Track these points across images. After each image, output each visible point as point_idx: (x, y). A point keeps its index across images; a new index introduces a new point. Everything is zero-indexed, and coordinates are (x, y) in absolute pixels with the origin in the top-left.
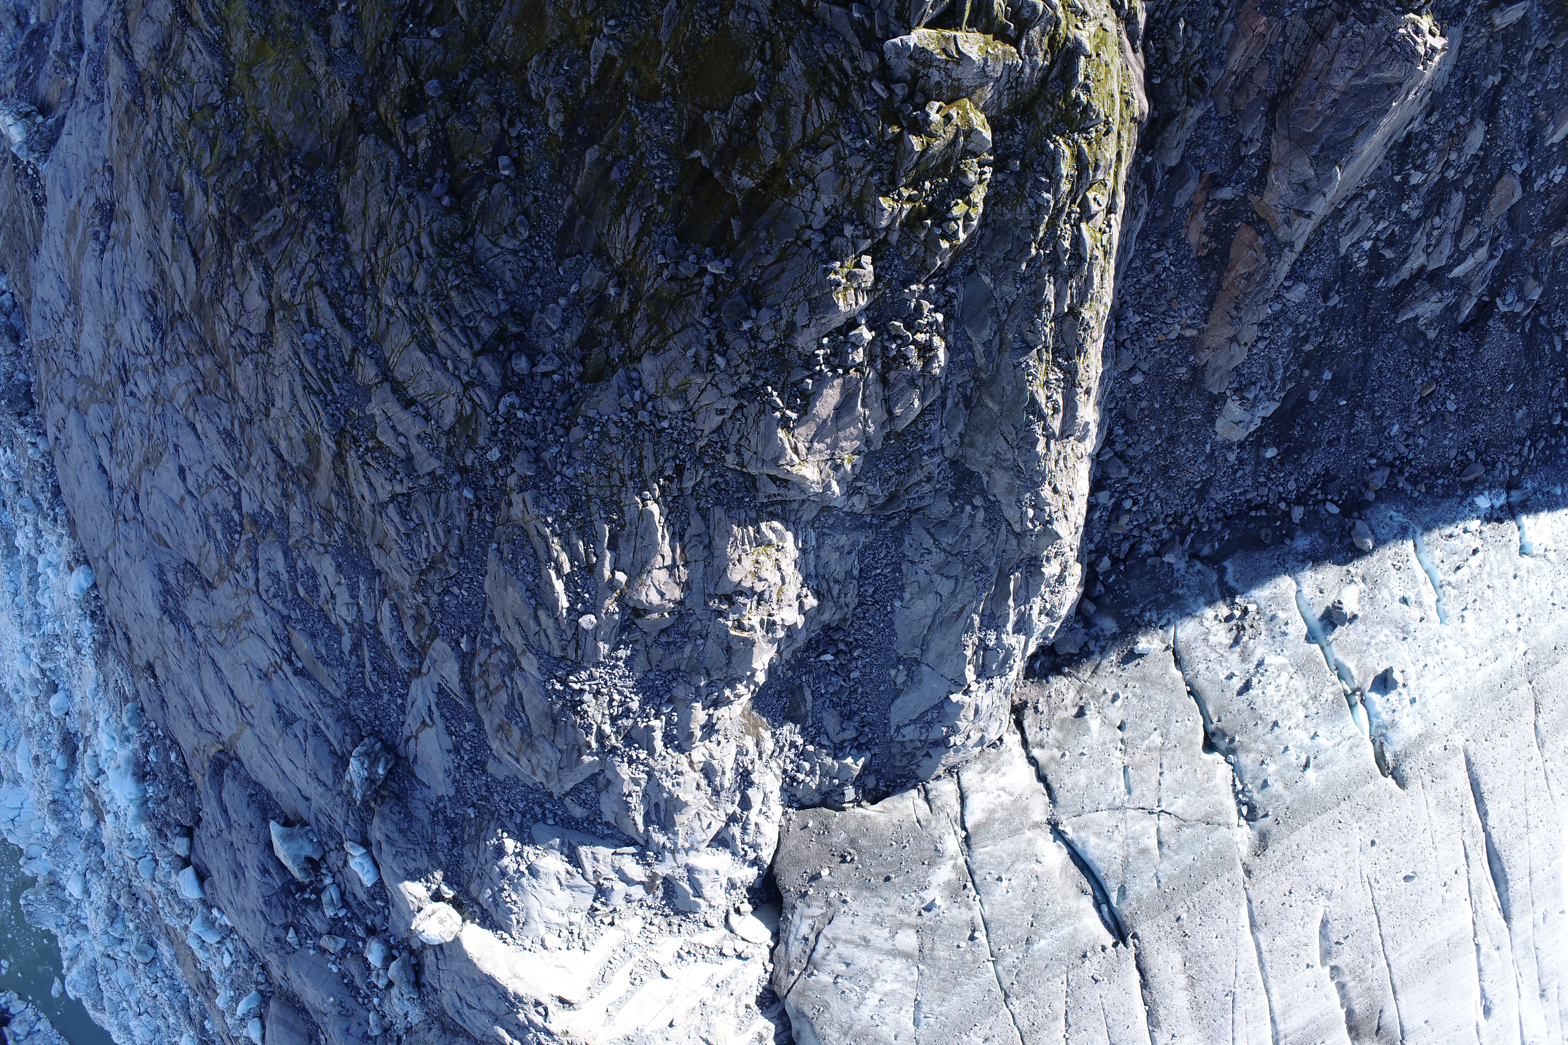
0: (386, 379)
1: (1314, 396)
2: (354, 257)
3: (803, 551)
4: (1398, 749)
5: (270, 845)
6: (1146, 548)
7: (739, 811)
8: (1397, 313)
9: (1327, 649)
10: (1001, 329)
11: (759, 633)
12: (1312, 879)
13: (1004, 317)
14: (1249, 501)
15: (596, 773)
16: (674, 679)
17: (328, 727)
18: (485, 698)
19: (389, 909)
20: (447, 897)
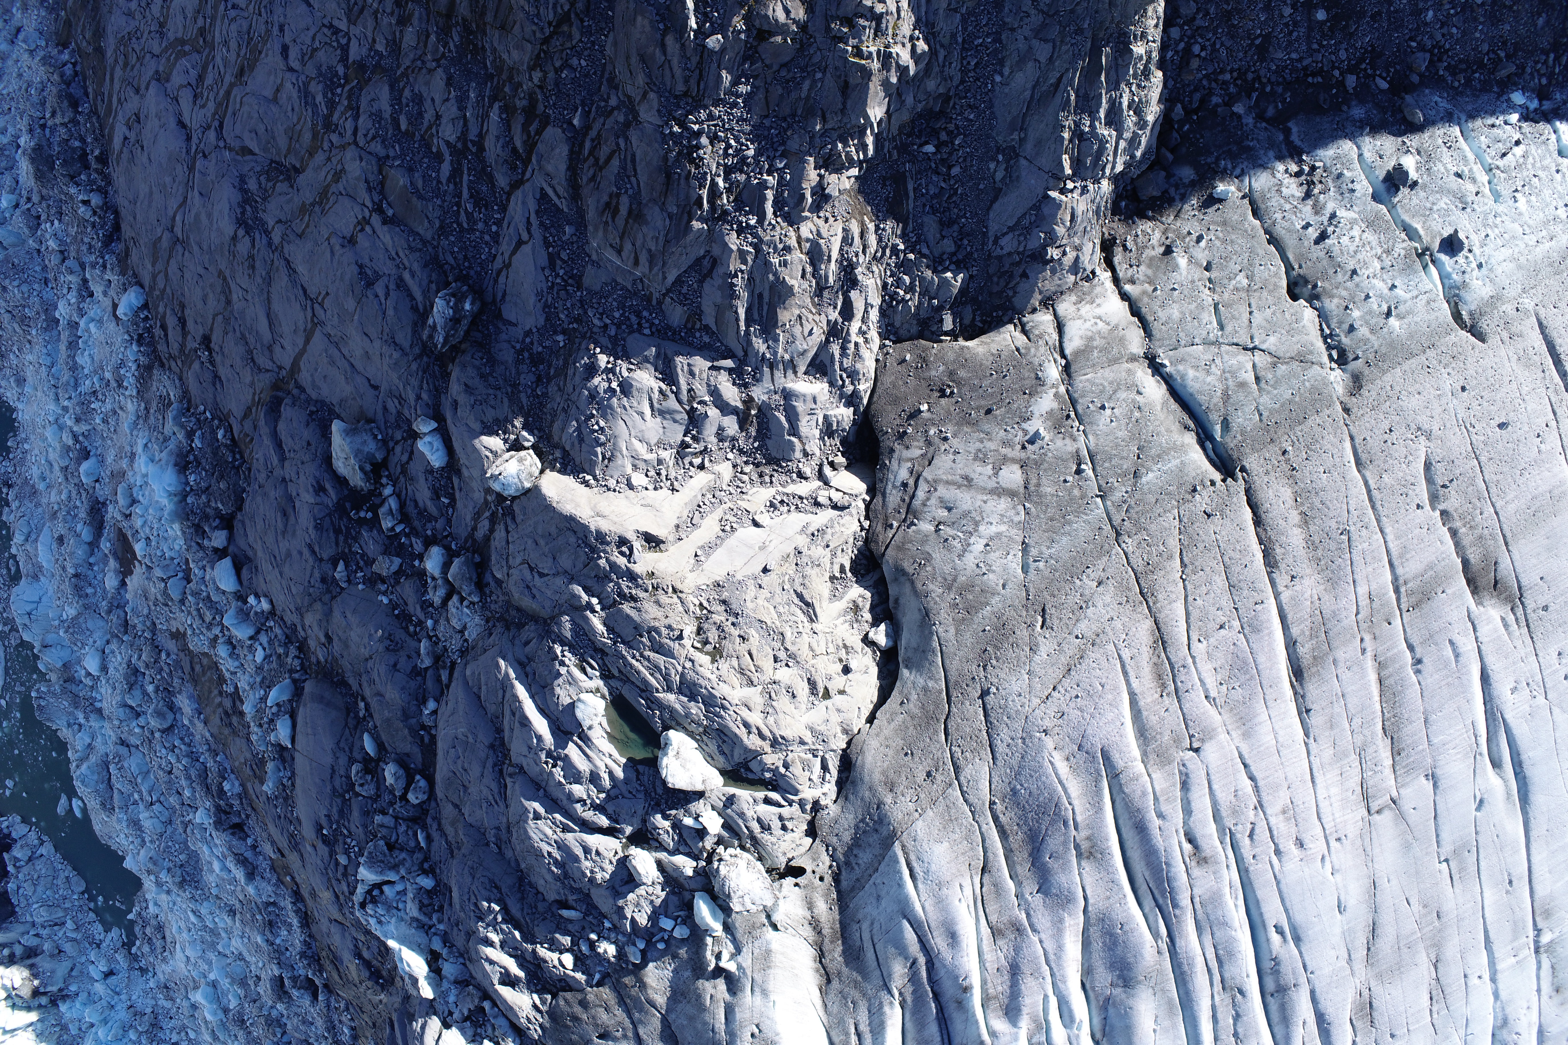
4: (1473, 308)
5: (328, 458)
6: (1215, 100)
7: (840, 320)
9: (1392, 210)
11: (876, 65)
12: (1410, 419)
14: (1305, 69)
15: (702, 252)
16: (790, 126)
17: (413, 275)
18: (593, 178)
19: (453, 507)
20: (527, 444)
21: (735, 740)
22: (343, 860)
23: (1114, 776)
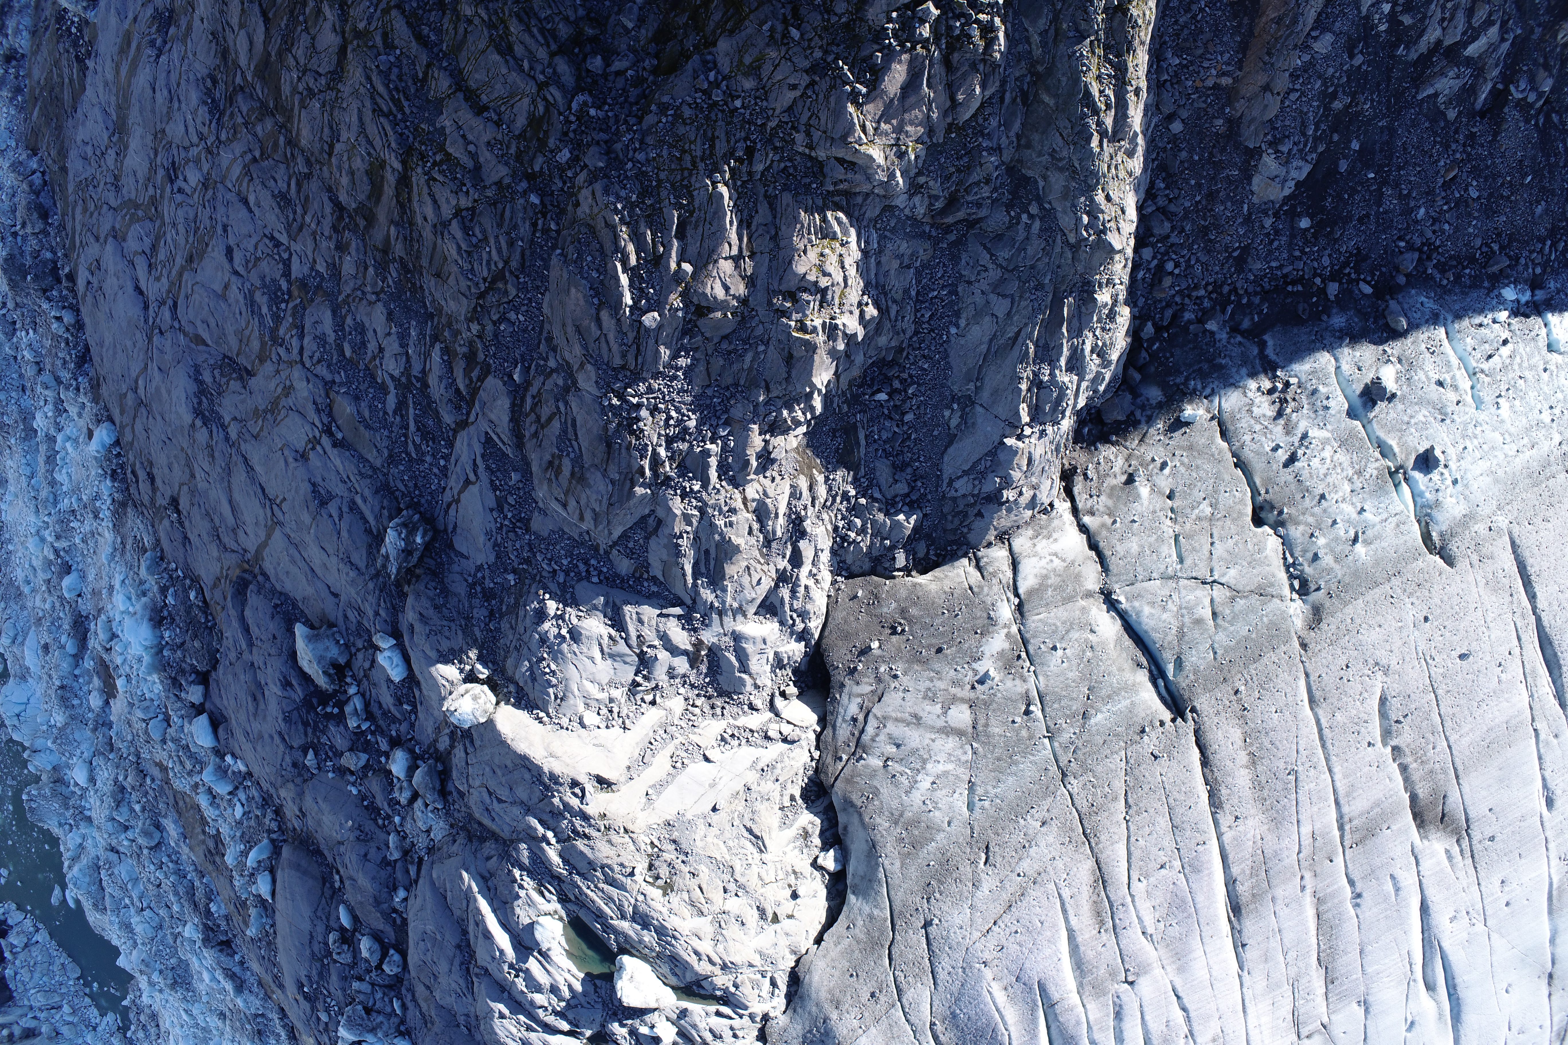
0: (459, 88)
1: (1343, 166)
3: (865, 253)
4: (1444, 528)
5: (293, 655)
6: (1188, 316)
7: (789, 568)
8: (1417, 88)
9: (1368, 427)
10: (1056, 18)
11: (821, 338)
12: (1368, 654)
13: (1059, 6)
14: (1285, 276)
15: (647, 511)
16: (733, 396)
17: (365, 500)
18: (535, 435)
19: (416, 713)
20: (481, 676)
21: (686, 966)
22: (324, 1017)
23: (1050, 1007)
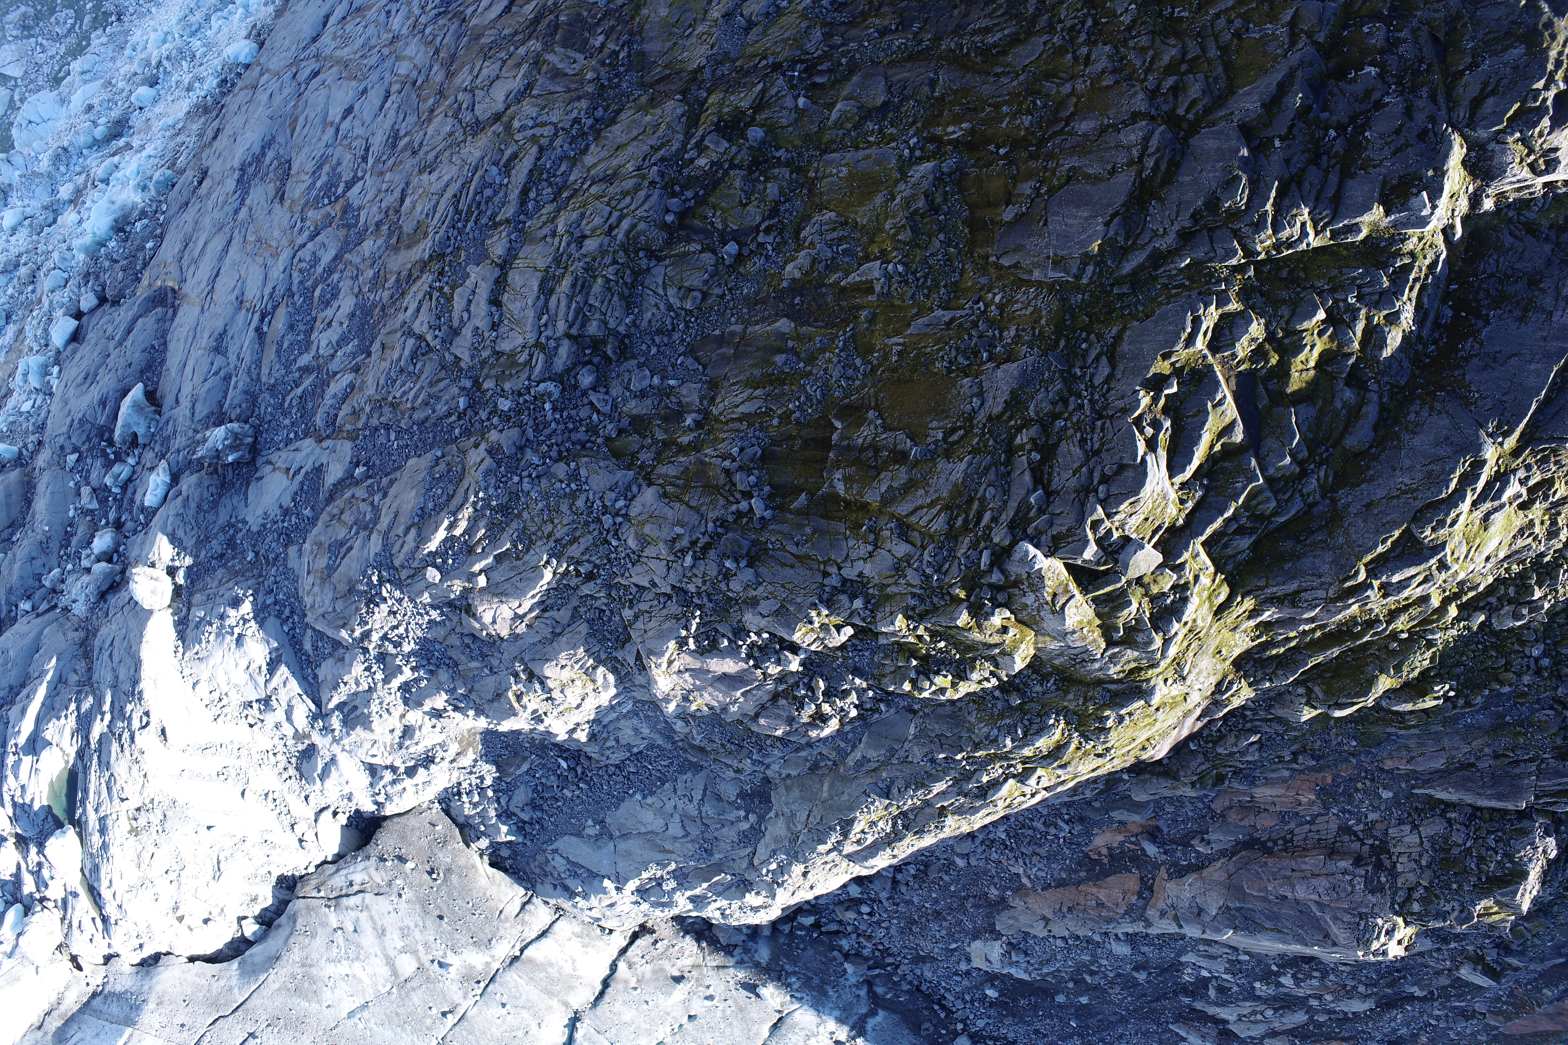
0: (502, 267)
1: (1060, 999)
2: (579, 165)
3: (612, 707)
5: (125, 393)
6: (845, 943)
7: (402, 770)
8: (1176, 1021)
10: (885, 764)
13: (894, 761)
15: (342, 646)
16: (448, 666)
17: (236, 387)
18: (333, 517)
20: (177, 580)
21: (99, 880)
